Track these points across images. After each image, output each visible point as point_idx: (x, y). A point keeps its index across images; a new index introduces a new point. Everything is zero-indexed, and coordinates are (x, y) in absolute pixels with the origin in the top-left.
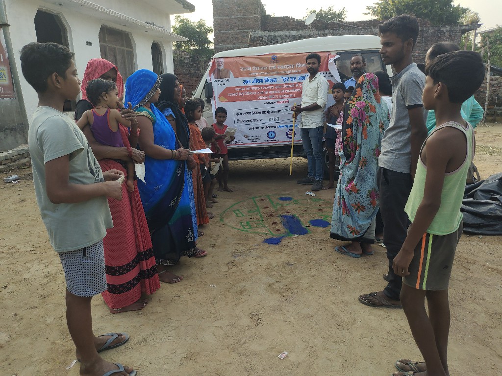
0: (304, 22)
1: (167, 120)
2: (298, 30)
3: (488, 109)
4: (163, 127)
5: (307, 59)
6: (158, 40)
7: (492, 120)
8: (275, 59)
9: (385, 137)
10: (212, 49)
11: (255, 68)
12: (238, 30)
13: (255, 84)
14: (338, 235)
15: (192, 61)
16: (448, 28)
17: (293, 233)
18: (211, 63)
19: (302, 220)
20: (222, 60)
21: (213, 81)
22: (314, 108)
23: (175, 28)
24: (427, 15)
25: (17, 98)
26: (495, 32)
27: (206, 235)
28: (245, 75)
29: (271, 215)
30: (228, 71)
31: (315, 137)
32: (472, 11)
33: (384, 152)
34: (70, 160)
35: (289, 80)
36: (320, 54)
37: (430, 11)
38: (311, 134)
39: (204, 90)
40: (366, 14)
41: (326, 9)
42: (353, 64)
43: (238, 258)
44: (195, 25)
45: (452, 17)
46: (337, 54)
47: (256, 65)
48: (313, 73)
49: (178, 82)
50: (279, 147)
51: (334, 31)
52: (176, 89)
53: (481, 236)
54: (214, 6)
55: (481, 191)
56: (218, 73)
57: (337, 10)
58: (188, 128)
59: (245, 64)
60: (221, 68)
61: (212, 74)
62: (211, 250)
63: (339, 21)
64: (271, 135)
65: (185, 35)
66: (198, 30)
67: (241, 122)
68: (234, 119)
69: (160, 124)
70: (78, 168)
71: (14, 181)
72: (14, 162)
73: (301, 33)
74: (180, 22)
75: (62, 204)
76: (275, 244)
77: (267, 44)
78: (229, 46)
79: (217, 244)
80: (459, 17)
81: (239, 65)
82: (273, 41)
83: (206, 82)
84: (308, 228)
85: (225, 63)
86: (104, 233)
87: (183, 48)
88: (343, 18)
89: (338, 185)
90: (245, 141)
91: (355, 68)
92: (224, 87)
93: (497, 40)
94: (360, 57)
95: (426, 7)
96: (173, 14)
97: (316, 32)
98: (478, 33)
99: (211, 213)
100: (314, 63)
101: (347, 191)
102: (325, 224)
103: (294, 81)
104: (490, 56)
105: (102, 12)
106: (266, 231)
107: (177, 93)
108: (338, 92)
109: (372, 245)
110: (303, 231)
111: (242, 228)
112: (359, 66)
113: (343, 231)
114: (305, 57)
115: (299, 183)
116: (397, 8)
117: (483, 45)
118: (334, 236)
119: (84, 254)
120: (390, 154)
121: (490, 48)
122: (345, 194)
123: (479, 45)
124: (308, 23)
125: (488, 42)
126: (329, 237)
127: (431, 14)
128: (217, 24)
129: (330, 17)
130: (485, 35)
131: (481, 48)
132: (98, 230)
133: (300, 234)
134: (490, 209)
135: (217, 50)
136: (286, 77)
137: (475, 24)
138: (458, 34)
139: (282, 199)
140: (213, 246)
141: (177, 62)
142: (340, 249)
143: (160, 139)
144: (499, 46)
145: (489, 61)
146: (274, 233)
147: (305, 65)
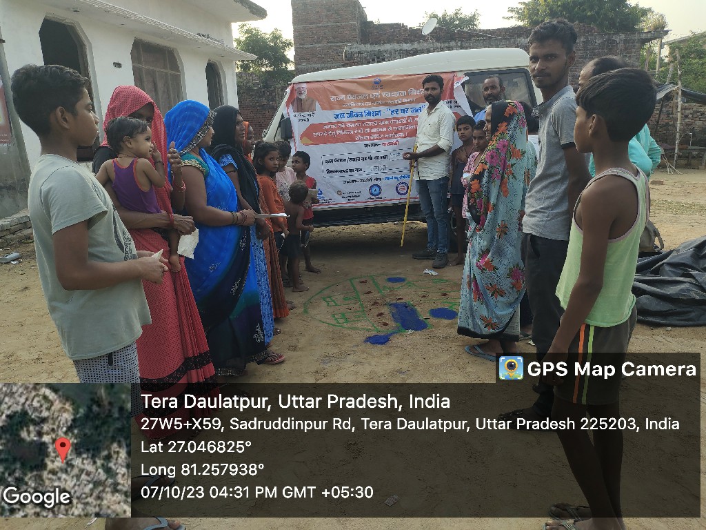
0: (420, 30)
1: (224, 172)
2: (412, 42)
3: (679, 149)
4: (219, 180)
5: (424, 83)
6: (215, 59)
7: (686, 164)
8: (379, 84)
9: (530, 191)
10: (292, 71)
11: (350, 97)
12: (328, 43)
13: (350, 119)
14: (468, 329)
15: (264, 87)
16: (623, 36)
17: (406, 327)
18: (288, 90)
19: (419, 309)
20: (305, 85)
21: (292, 115)
22: (435, 152)
23: (239, 42)
24: (592, 19)
25: (16, 145)
26: (688, 41)
27: (284, 333)
28: (337, 106)
29: (375, 303)
30: (313, 101)
31: (436, 192)
32: (656, 12)
33: (531, 212)
34: (88, 229)
35: (399, 112)
36: (443, 76)
37: (598, 13)
38: (432, 188)
39: (280, 128)
40: (508, 18)
41: (451, 12)
42: (486, 89)
43: (329, 365)
44: (268, 36)
45: (629, 21)
46: (466, 75)
47: (352, 93)
48: (433, 102)
49: (240, 118)
50: (386, 207)
51: (463, 43)
52: (238, 128)
53: (669, 328)
54: (294, 10)
55: (669, 264)
56: (299, 104)
57: (466, 13)
58: (257, 182)
59: (337, 91)
60: (303, 97)
61: (291, 105)
62: (291, 354)
63: (470, 29)
64: (375, 190)
65: (253, 51)
66: (272, 44)
67: (332, 172)
68: (323, 168)
69: (215, 176)
70: (101, 239)
71: (13, 261)
72: (14, 234)
73: (416, 46)
74: (246, 33)
75: (78, 292)
76: (382, 343)
77: (369, 63)
78: (316, 66)
79: (300, 346)
80: (637, 21)
81: (329, 93)
82: (379, 58)
83: (283, 116)
84: (427, 321)
85: (309, 90)
86: (139, 331)
87: (252, 69)
88: (476, 25)
89: (467, 259)
90: (339, 199)
91: (490, 95)
92: (308, 124)
93: (691, 53)
94: (497, 80)
95: (591, 8)
96: (235, 22)
97: (438, 45)
98: (664, 44)
99: (291, 303)
100: (434, 89)
101: (480, 268)
102: (451, 315)
103: (406, 115)
104: (680, 76)
105: (135, 20)
106: (368, 325)
107: (240, 132)
108: (466, 129)
109: (516, 343)
110: (420, 326)
111: (334, 322)
112: (495, 91)
113: (475, 325)
114: (422, 81)
115: (415, 257)
116: (551, 9)
117: (672, 59)
118: (462, 331)
119: (110, 363)
120: (539, 215)
121: (681, 64)
122: (476, 271)
123: (666, 60)
124: (426, 32)
125: (678, 55)
126: (456, 334)
127: (599, 17)
128: (298, 35)
129: (457, 22)
130: (674, 46)
131: (669, 64)
132: (130, 327)
133: (416, 330)
134: (682, 290)
135: (299, 71)
136: (394, 108)
137: (660, 30)
138: (637, 44)
139: (390, 280)
140: (294, 348)
141: (243, 91)
142: (472, 350)
143: (215, 198)
144: (694, 61)
145: (680, 83)
146: (379, 328)
147: (422, 92)
